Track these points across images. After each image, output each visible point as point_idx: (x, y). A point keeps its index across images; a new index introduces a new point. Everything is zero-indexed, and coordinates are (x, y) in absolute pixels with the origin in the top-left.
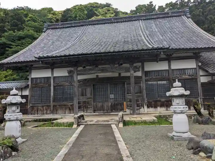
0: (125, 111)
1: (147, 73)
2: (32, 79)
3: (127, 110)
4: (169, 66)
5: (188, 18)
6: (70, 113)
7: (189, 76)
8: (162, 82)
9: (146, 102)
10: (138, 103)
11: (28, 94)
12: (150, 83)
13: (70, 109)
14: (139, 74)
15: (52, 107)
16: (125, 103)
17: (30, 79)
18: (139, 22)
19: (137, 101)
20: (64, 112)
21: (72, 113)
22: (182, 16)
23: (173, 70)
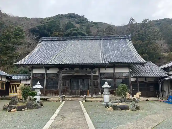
0: (88, 95)
1: (101, 74)
2: (33, 74)
3: (89, 95)
4: (114, 71)
5: (129, 41)
6: (55, 96)
7: (125, 77)
8: (110, 79)
9: (100, 90)
10: (96, 91)
11: (30, 83)
12: (103, 80)
13: (55, 93)
14: (97, 74)
15: (44, 92)
16: (88, 91)
17: (32, 75)
18: (100, 41)
19: (95, 90)
20: (52, 95)
21: (56, 96)
22: (127, 39)
23: (116, 73)
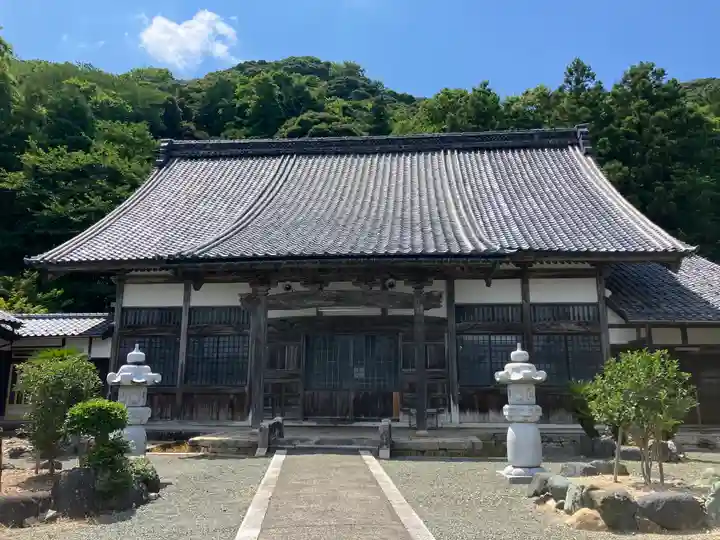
0: (394, 417)
1: (461, 311)
2: (123, 309)
3: (401, 414)
4: (525, 293)
6: (233, 419)
7: (579, 324)
8: (504, 338)
9: (457, 393)
10: (434, 395)
11: (108, 355)
12: (470, 338)
13: (232, 406)
14: (440, 312)
15: (179, 399)
16: (396, 395)
17: (117, 313)
18: (446, 158)
19: (431, 390)
20: (214, 416)
21: (238, 420)
22: (569, 147)
23: (534, 306)
